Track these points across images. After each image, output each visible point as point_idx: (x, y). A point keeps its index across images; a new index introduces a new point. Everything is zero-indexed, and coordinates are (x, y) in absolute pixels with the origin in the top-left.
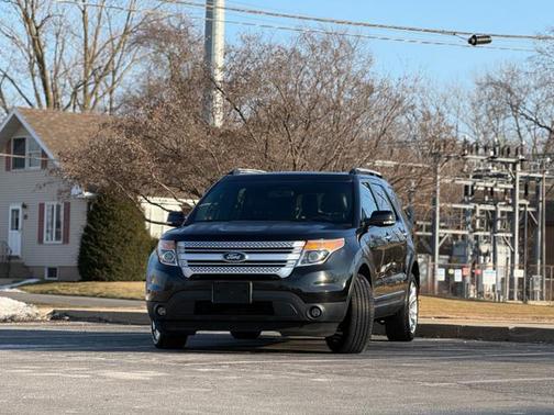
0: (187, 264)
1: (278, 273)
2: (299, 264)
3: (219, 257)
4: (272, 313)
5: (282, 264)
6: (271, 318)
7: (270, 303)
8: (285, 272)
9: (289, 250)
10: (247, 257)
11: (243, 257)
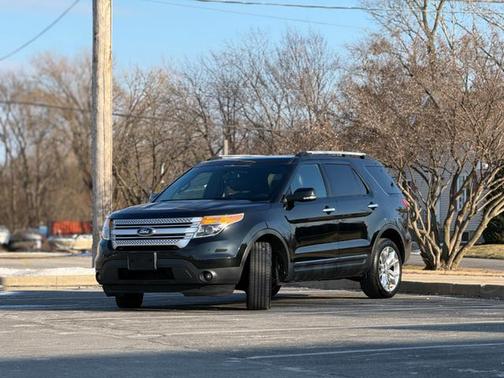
0: (115, 238)
1: (176, 244)
2: (195, 237)
3: (135, 232)
4: (172, 278)
5: (181, 236)
6: (172, 282)
7: (170, 269)
8: (183, 243)
9: (187, 225)
10: (154, 232)
11: (151, 231)
